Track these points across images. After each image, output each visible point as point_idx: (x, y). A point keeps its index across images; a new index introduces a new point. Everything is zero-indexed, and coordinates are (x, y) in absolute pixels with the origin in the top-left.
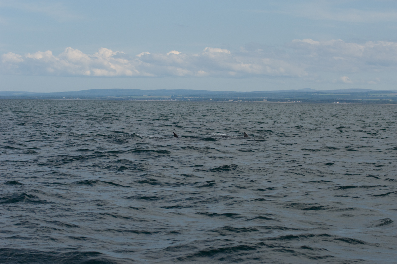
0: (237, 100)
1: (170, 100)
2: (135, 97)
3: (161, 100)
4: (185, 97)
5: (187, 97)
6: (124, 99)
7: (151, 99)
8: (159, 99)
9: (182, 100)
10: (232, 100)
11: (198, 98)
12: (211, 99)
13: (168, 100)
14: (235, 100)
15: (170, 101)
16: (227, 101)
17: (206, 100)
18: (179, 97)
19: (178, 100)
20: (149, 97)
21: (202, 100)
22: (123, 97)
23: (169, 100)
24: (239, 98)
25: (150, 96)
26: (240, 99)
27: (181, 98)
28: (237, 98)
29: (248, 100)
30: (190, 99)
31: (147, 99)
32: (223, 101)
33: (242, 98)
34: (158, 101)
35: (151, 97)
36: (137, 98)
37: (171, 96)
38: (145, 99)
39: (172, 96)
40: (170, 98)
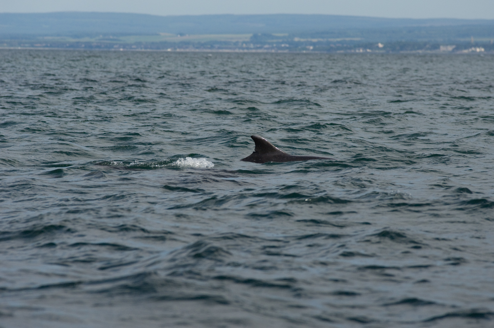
0: (467, 46)
1: (247, 48)
2: (131, 40)
3: (219, 48)
4: (296, 39)
5: (302, 40)
6: (98, 47)
7: (186, 44)
8: (211, 44)
9: (287, 48)
10: (450, 48)
11: (339, 42)
12: (380, 45)
13: (240, 48)
14: (459, 47)
15: (246, 51)
16: (433, 52)
17: (365, 46)
18: (278, 38)
19: (273, 48)
20: (179, 39)
21: (350, 48)
22: (93, 40)
23: (243, 48)
24: (472, 40)
25: (182, 35)
26: (477, 45)
27: (282, 43)
28: (467, 40)
30: (314, 44)
31: (173, 45)
32: (420, 52)
33: (485, 40)
34: (209, 51)
35: (186, 38)
37: (251, 35)
38: (165, 44)
39: (255, 36)
40: (246, 43)
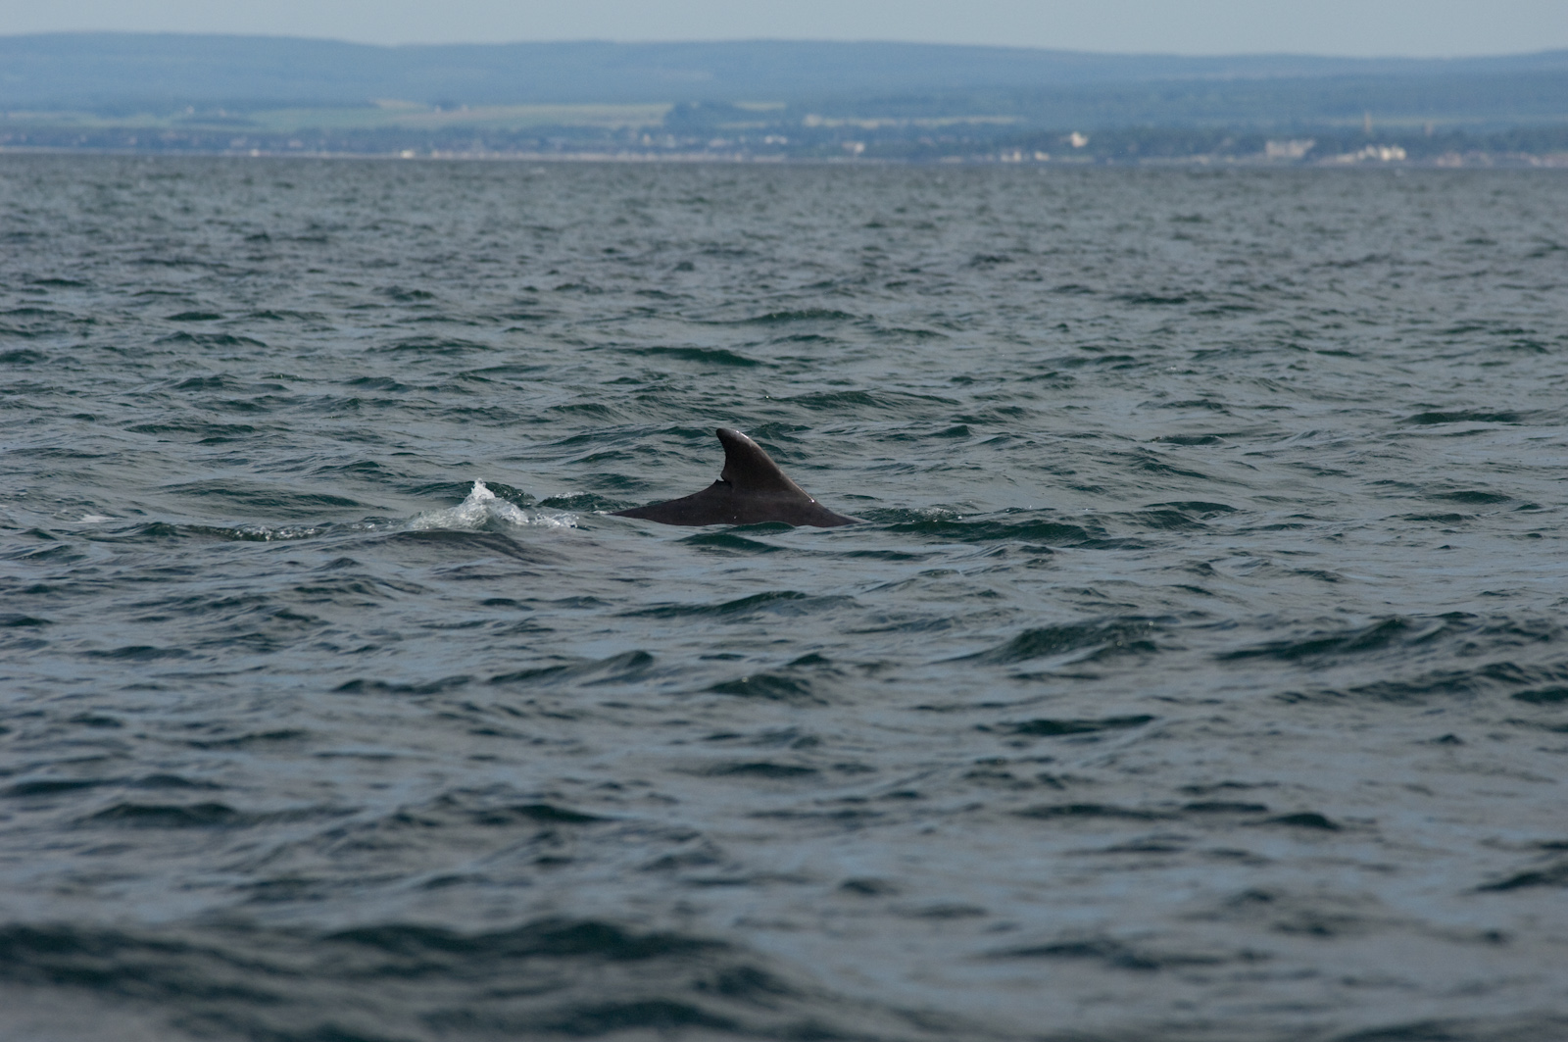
0: (1352, 141)
1: (657, 149)
3: (566, 148)
4: (812, 121)
5: (830, 123)
6: (179, 144)
7: (461, 135)
8: (541, 135)
9: (782, 148)
10: (1297, 150)
11: (946, 130)
12: (1078, 140)
13: (632, 149)
15: (650, 157)
16: (1246, 160)
17: (1030, 143)
19: (736, 148)
20: (438, 119)
21: (983, 149)
22: (163, 123)
23: (643, 150)
24: (1368, 122)
25: (447, 105)
26: (1382, 139)
27: (766, 132)
28: (1353, 121)
29: (1460, 140)
30: (866, 136)
31: (419, 138)
32: (1203, 160)
33: (1408, 122)
34: (535, 156)
36: (310, 135)
37: (667, 107)
39: (681, 111)
40: (652, 132)
